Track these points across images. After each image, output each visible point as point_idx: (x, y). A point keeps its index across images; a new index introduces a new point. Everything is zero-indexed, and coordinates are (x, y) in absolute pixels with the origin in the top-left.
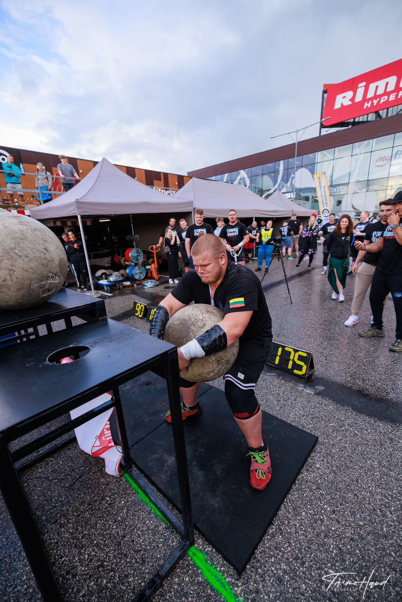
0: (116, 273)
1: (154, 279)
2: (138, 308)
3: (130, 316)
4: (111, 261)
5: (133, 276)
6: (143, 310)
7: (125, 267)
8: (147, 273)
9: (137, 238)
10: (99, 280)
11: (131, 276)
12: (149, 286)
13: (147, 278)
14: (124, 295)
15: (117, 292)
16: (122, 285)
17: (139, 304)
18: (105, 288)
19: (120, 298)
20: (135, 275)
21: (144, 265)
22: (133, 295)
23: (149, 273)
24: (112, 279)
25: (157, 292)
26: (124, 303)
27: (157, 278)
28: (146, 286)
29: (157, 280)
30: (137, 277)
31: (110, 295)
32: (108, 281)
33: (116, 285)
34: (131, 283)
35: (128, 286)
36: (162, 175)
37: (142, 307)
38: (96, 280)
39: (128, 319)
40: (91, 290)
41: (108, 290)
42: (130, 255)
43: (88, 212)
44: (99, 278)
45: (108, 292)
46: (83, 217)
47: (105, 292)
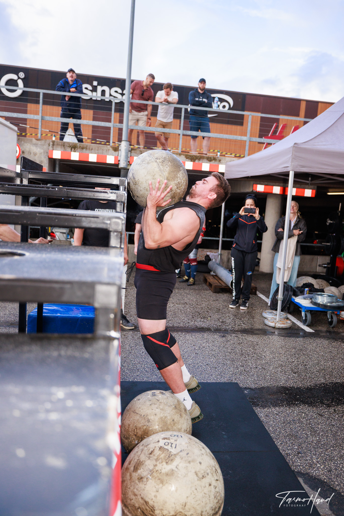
0: (333, 289)
4: (328, 264)
10: (296, 295)
14: (336, 340)
15: (324, 329)
16: (337, 315)
18: (303, 314)
19: (326, 343)
24: (321, 299)
26: (333, 359)
31: (308, 329)
32: (312, 302)
33: (325, 313)
38: (291, 293)
39: (332, 410)
40: (276, 310)
41: (306, 320)
43: (310, 167)
44: (297, 290)
45: (306, 324)
46: (297, 175)
47: (301, 321)
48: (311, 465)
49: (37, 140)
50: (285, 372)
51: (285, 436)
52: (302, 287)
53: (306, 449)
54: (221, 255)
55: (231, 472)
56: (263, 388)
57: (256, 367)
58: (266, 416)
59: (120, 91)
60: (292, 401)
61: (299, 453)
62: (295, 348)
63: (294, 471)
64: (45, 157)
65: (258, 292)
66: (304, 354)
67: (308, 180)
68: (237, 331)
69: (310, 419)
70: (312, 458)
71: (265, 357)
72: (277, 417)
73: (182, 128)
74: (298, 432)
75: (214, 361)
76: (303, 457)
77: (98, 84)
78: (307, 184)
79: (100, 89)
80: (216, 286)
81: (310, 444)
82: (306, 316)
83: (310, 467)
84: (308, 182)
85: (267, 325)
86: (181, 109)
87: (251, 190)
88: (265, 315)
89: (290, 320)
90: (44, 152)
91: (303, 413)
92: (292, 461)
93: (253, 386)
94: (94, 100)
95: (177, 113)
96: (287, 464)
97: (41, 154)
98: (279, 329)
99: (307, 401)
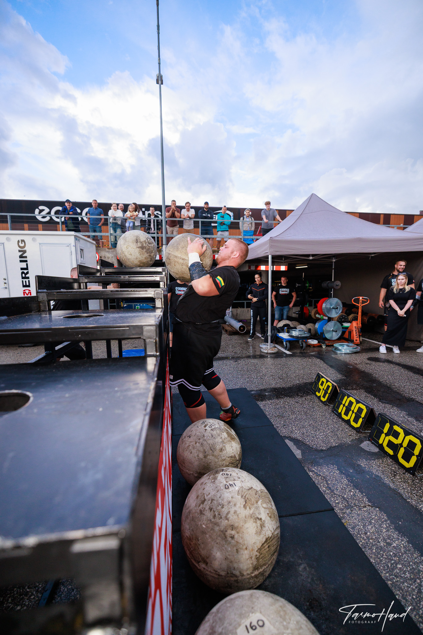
0: (302, 326)
1: (352, 341)
2: (322, 385)
3: (308, 394)
4: (299, 311)
5: (322, 333)
6: (329, 392)
7: (315, 321)
8: (343, 333)
9: (337, 285)
10: (279, 332)
11: (319, 333)
12: (344, 351)
13: (341, 339)
14: (305, 357)
15: (298, 351)
16: (305, 342)
17: (323, 379)
18: (284, 343)
19: (299, 359)
20: (326, 333)
21: (341, 320)
22: (318, 360)
23: (347, 333)
24: (295, 333)
25: (356, 364)
26: (304, 369)
27: (358, 341)
28: (339, 350)
29: (357, 345)
30: (328, 336)
31: (288, 352)
32: (289, 336)
33: (298, 342)
34: (319, 342)
35: (314, 346)
36: (382, 217)
37: (328, 387)
38: (276, 331)
39: (304, 399)
40: (268, 342)
41: (286, 347)
42: (324, 305)
43: (282, 252)
44: (280, 329)
45: (287, 349)
46: (274, 257)
47: (284, 348)
48: (292, 431)
49: (109, 249)
50: (275, 379)
51: (275, 417)
52: (283, 327)
53: (288, 422)
54: (232, 311)
55: (243, 440)
56: (261, 390)
57: (257, 378)
58: (264, 406)
59: (160, 213)
60: (279, 396)
61: (284, 425)
62: (280, 365)
63: (282, 436)
64: (115, 259)
65: (256, 333)
66: (286, 368)
67: (282, 260)
68: (244, 357)
69: (290, 405)
70: (292, 427)
71: (262, 371)
72: (271, 406)
73: (200, 234)
74: (283, 414)
75: (231, 377)
76: (287, 427)
77: (146, 210)
78: (282, 262)
79: (147, 213)
80: (230, 331)
81: (291, 420)
82: (286, 344)
83: (291, 433)
84: (282, 261)
85: (263, 352)
86: (199, 221)
87: (247, 269)
88: (261, 346)
89: (277, 348)
90: (114, 256)
91: (286, 402)
92: (280, 430)
93: (255, 389)
94: (144, 220)
95: (196, 224)
96: (277, 432)
97: (112, 257)
98: (270, 354)
99: (289, 395)
